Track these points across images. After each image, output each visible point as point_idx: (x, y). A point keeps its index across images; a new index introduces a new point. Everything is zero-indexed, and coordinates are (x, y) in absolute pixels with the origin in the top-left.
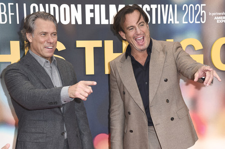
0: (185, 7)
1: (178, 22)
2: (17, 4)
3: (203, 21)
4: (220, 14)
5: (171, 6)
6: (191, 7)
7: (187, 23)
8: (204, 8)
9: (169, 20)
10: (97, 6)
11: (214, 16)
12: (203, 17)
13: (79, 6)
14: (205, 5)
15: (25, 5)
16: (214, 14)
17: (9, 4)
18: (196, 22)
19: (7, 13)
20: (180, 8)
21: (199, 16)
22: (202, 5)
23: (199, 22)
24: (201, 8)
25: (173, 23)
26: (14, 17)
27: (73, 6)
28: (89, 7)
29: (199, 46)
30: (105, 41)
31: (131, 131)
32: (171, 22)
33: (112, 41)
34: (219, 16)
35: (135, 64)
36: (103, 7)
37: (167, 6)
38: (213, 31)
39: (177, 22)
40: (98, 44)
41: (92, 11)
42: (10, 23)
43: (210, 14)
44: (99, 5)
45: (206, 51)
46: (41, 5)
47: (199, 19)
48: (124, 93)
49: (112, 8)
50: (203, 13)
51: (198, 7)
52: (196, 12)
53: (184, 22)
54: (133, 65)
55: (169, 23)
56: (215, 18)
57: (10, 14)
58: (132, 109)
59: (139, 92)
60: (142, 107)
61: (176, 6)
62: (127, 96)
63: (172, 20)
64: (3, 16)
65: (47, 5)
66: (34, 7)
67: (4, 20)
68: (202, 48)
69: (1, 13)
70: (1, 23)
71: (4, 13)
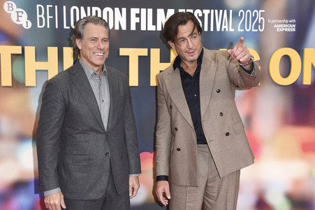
0: (242, 13)
1: (233, 30)
2: (56, 6)
3: (261, 29)
4: (280, 21)
5: (225, 11)
6: (249, 13)
7: (243, 30)
8: (262, 15)
9: (223, 27)
10: (143, 10)
11: (274, 24)
12: (261, 24)
13: (124, 10)
14: (263, 11)
15: (64, 7)
16: (274, 21)
17: (48, 6)
18: (253, 30)
19: (45, 16)
20: (235, 14)
21: (257, 23)
22: (260, 11)
23: (257, 30)
24: (259, 14)
25: (227, 30)
26: (52, 21)
27: (117, 10)
28: (134, 11)
30: (152, 49)
31: (179, 150)
32: (225, 29)
33: (159, 49)
34: (279, 24)
35: (184, 75)
36: (150, 11)
37: (221, 11)
38: (272, 40)
39: (231, 30)
40: (144, 52)
41: (138, 15)
42: (48, 27)
43: (269, 21)
44: (145, 9)
45: (264, 63)
46: (82, 8)
47: (256, 27)
48: (171, 107)
49: (160, 12)
50: (262, 20)
51: (256, 13)
52: (254, 19)
53: (239, 30)
55: (223, 30)
56: (275, 26)
57: (48, 17)
58: (179, 124)
60: (190, 122)
61: (231, 11)
62: (174, 110)
63: (226, 27)
64: (41, 19)
65: (89, 8)
66: (75, 10)
67: (41, 24)
68: (259, 59)
69: (38, 16)
70: (39, 26)
71: (42, 16)
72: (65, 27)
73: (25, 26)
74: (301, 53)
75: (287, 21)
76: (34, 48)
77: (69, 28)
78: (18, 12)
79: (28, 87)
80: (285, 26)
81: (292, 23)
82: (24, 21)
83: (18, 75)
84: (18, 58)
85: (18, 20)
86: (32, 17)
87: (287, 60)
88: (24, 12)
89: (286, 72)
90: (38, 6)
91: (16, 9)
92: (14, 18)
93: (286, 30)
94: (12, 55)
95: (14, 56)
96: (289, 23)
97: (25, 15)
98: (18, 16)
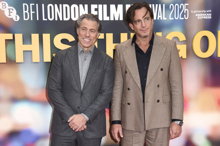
0: (172, 6)
1: (166, 19)
2: (37, 4)
3: (186, 17)
4: (200, 12)
5: (160, 5)
6: (177, 6)
7: (173, 19)
8: (187, 7)
9: (159, 17)
10: (100, 6)
11: (195, 13)
12: (186, 14)
13: (86, 6)
14: (188, 4)
15: (43, 5)
16: (195, 12)
17: (31, 4)
18: (181, 18)
19: (29, 11)
20: (167, 7)
21: (183, 14)
22: (185, 4)
23: (183, 18)
24: (184, 7)
25: (161, 19)
26: (35, 15)
27: (81, 6)
28: (94, 7)
29: (182, 37)
30: (107, 34)
31: (129, 104)
34: (199, 13)
36: (105, 6)
37: (157, 5)
38: (194, 26)
41: (97, 10)
42: (32, 19)
43: (192, 12)
44: (101, 5)
45: (188, 42)
46: (56, 5)
47: (182, 16)
48: (126, 72)
49: (112, 7)
50: (186, 11)
51: (182, 6)
52: (181, 10)
53: (170, 19)
54: (136, 51)
55: (158, 19)
56: (197, 15)
57: (32, 12)
59: (138, 73)
61: (164, 5)
63: (161, 17)
64: (26, 14)
65: (61, 5)
66: (50, 7)
67: (26, 18)
68: (185, 39)
69: (24, 12)
70: (25, 19)
71: (27, 12)
72: (44, 19)
73: (15, 19)
74: (216, 34)
75: (205, 11)
76: (21, 35)
77: (46, 20)
78: (9, 9)
79: (18, 63)
80: (204, 15)
81: (209, 13)
82: (14, 16)
83: (10, 55)
84: (10, 42)
85: (10, 15)
86: (20, 12)
87: (205, 39)
88: (14, 9)
89: (205, 48)
90: (24, 4)
91: (8, 7)
92: (7, 14)
93: (204, 18)
94: (6, 40)
95: (7, 41)
96: (206, 13)
97: (15, 11)
98: (10, 12)
